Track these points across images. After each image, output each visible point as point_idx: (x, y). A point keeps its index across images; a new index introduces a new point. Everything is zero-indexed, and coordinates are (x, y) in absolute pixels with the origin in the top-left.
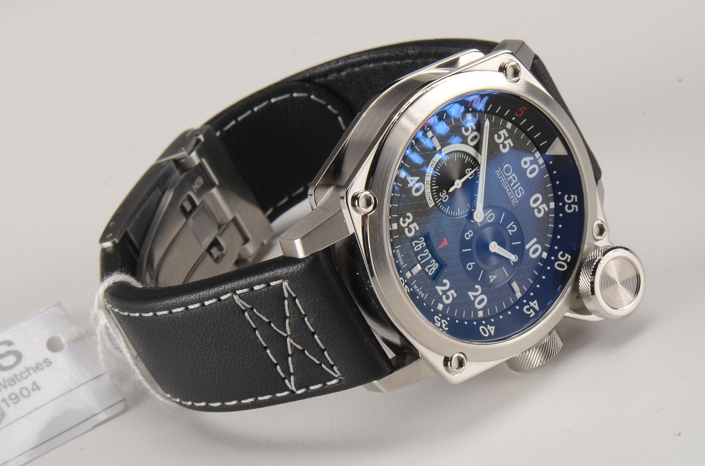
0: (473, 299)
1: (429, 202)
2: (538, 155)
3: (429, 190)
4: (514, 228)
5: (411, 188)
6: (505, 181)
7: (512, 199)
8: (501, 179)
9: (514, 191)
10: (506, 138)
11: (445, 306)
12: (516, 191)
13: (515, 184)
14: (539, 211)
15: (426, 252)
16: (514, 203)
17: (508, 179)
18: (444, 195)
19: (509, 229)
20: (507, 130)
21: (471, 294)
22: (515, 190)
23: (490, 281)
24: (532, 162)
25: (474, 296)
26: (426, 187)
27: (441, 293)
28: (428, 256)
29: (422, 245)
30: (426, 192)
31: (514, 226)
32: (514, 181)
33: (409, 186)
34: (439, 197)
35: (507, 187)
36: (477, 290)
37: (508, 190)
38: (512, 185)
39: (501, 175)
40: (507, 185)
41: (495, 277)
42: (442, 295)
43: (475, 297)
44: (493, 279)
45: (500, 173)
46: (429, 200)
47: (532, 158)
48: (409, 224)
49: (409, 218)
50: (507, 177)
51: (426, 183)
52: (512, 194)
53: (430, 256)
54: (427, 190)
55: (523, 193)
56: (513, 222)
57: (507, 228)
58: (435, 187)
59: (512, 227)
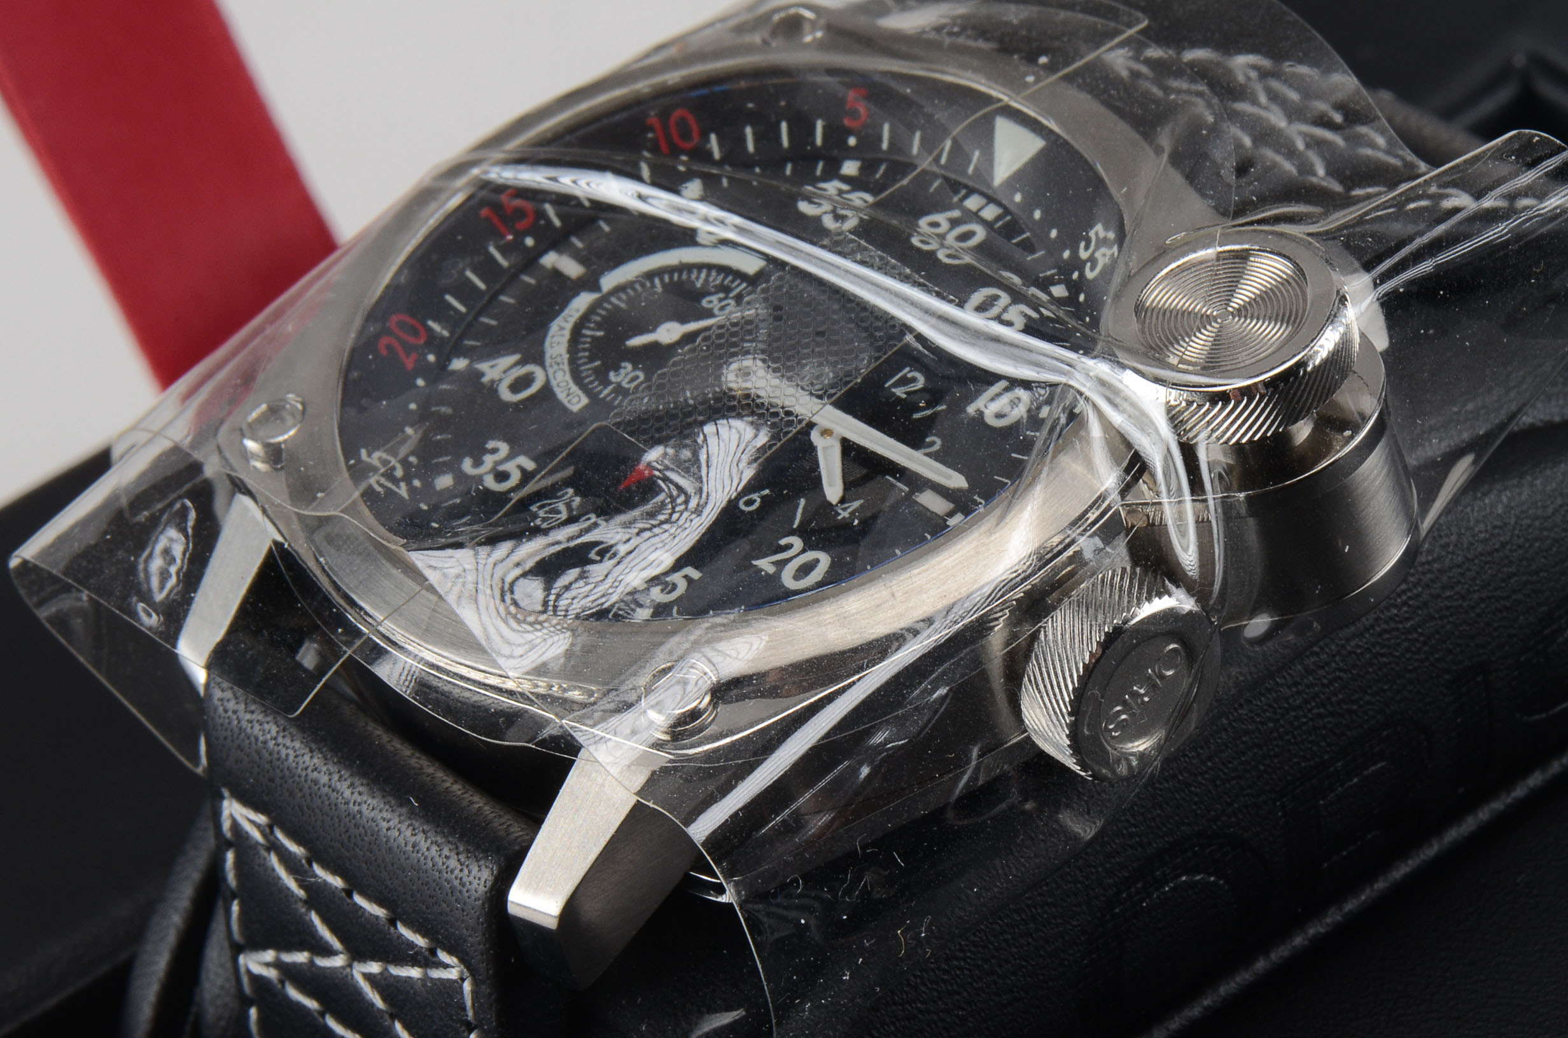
0: (769, 570)
1: (569, 401)
2: (973, 202)
3: (564, 375)
4: (914, 380)
5: (493, 385)
11: (662, 607)
15: (588, 518)
18: (627, 374)
19: (896, 385)
20: (847, 178)
21: (763, 563)
23: (839, 518)
24: (955, 222)
25: (775, 563)
26: (550, 371)
27: (642, 586)
30: (554, 383)
31: (909, 375)
33: (487, 381)
34: (605, 382)
36: (789, 547)
41: (856, 503)
42: (647, 589)
43: (781, 564)
44: (849, 510)
46: (568, 395)
47: (955, 214)
48: (498, 463)
49: (494, 450)
51: (548, 361)
54: (554, 377)
56: (907, 369)
57: (887, 385)
58: (587, 368)
59: (905, 381)
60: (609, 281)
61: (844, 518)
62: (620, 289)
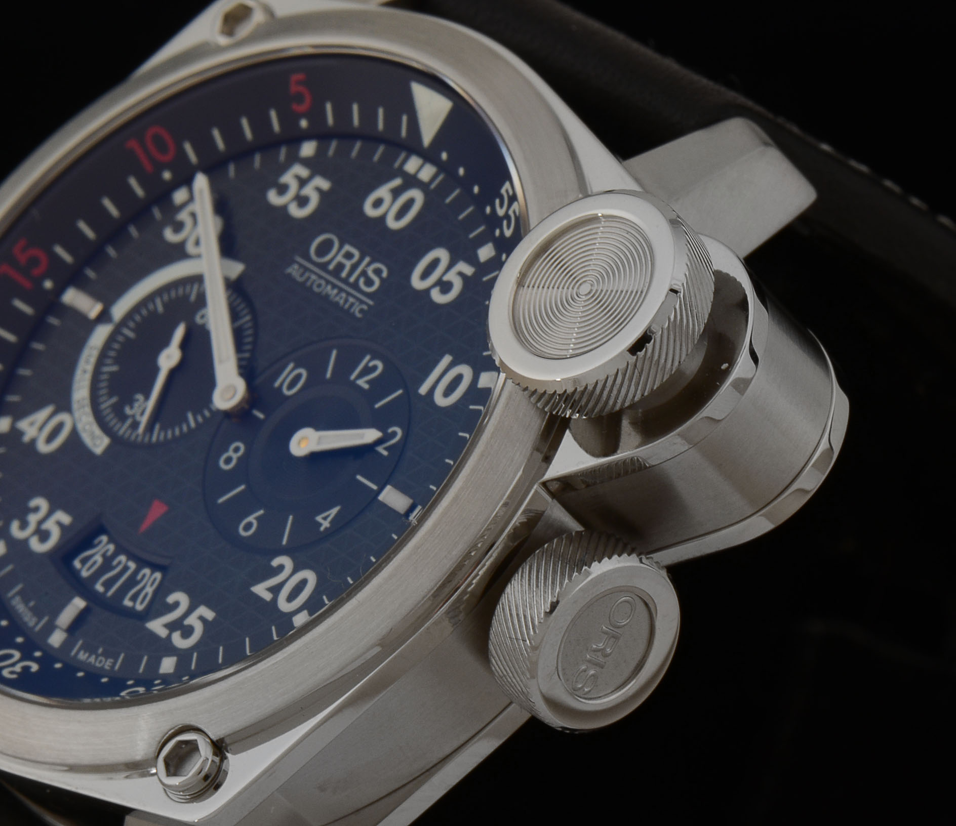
0: (268, 596)
1: (93, 445)
2: (412, 165)
3: (88, 417)
4: (375, 368)
5: (33, 441)
6: (320, 277)
7: (352, 305)
8: (309, 278)
9: (355, 286)
10: (303, 182)
11: (183, 656)
12: (362, 281)
13: (354, 267)
14: (445, 287)
15: (119, 563)
16: (361, 311)
17: (331, 267)
18: (139, 406)
19: (360, 376)
20: (306, 162)
21: (261, 590)
22: (357, 280)
23: (322, 529)
24: (396, 193)
26: (76, 416)
27: (163, 633)
28: (126, 568)
29: (104, 556)
30: (80, 426)
31: (371, 364)
32: (348, 264)
33: (26, 439)
34: (123, 418)
35: (329, 287)
36: (281, 568)
37: (335, 291)
38: (344, 274)
39: (306, 269)
40: (328, 282)
41: (334, 511)
42: (169, 636)
43: (275, 590)
44: (329, 519)
45: (301, 265)
47: (397, 182)
48: (40, 523)
49: (36, 509)
50: (324, 267)
51: (74, 407)
52: (348, 294)
53: (132, 565)
54: (80, 421)
55: (385, 274)
56: (368, 358)
57: (353, 377)
58: (107, 404)
59: (367, 370)
60: (120, 310)
61: (326, 529)
62: (129, 316)
